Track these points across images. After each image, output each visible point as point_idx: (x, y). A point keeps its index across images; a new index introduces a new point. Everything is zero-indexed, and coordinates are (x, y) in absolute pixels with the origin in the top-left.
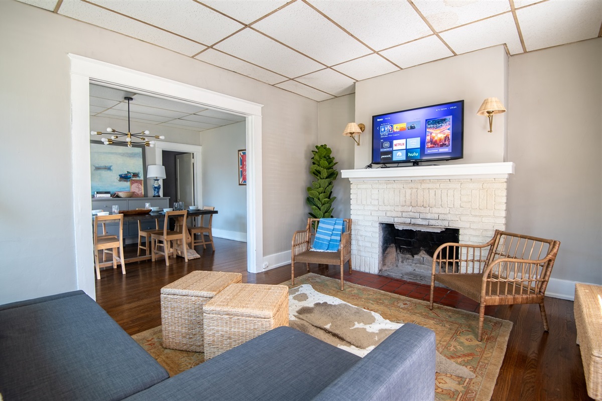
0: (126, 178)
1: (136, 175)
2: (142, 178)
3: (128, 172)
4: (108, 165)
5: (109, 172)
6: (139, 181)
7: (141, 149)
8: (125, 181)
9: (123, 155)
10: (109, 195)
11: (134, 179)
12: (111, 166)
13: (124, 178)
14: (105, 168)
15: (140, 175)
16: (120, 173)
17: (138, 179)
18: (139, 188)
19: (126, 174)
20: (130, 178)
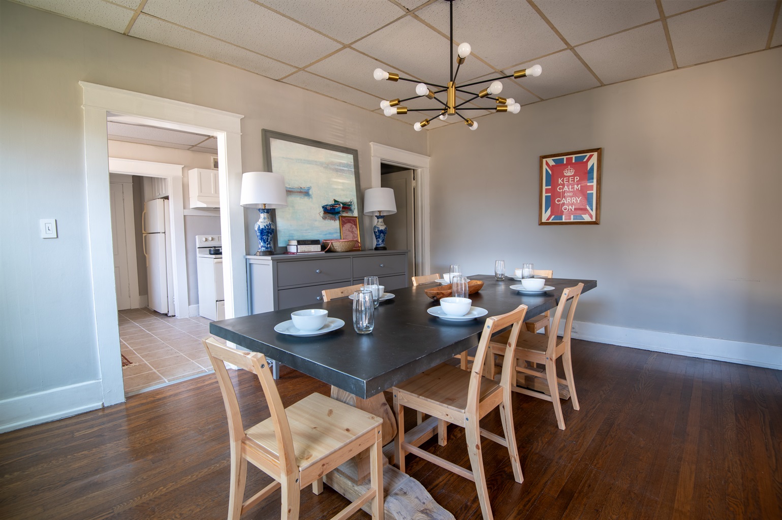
0: (332, 213)
1: (347, 207)
2: (356, 214)
3: (335, 201)
4: (304, 185)
5: (306, 199)
6: (352, 220)
7: (351, 157)
8: (332, 219)
9: (328, 166)
10: (317, 248)
11: (344, 214)
12: (309, 188)
13: (330, 211)
14: (301, 192)
15: (353, 208)
16: (325, 203)
17: (349, 214)
18: (352, 232)
19: (332, 206)
20: (338, 213)
